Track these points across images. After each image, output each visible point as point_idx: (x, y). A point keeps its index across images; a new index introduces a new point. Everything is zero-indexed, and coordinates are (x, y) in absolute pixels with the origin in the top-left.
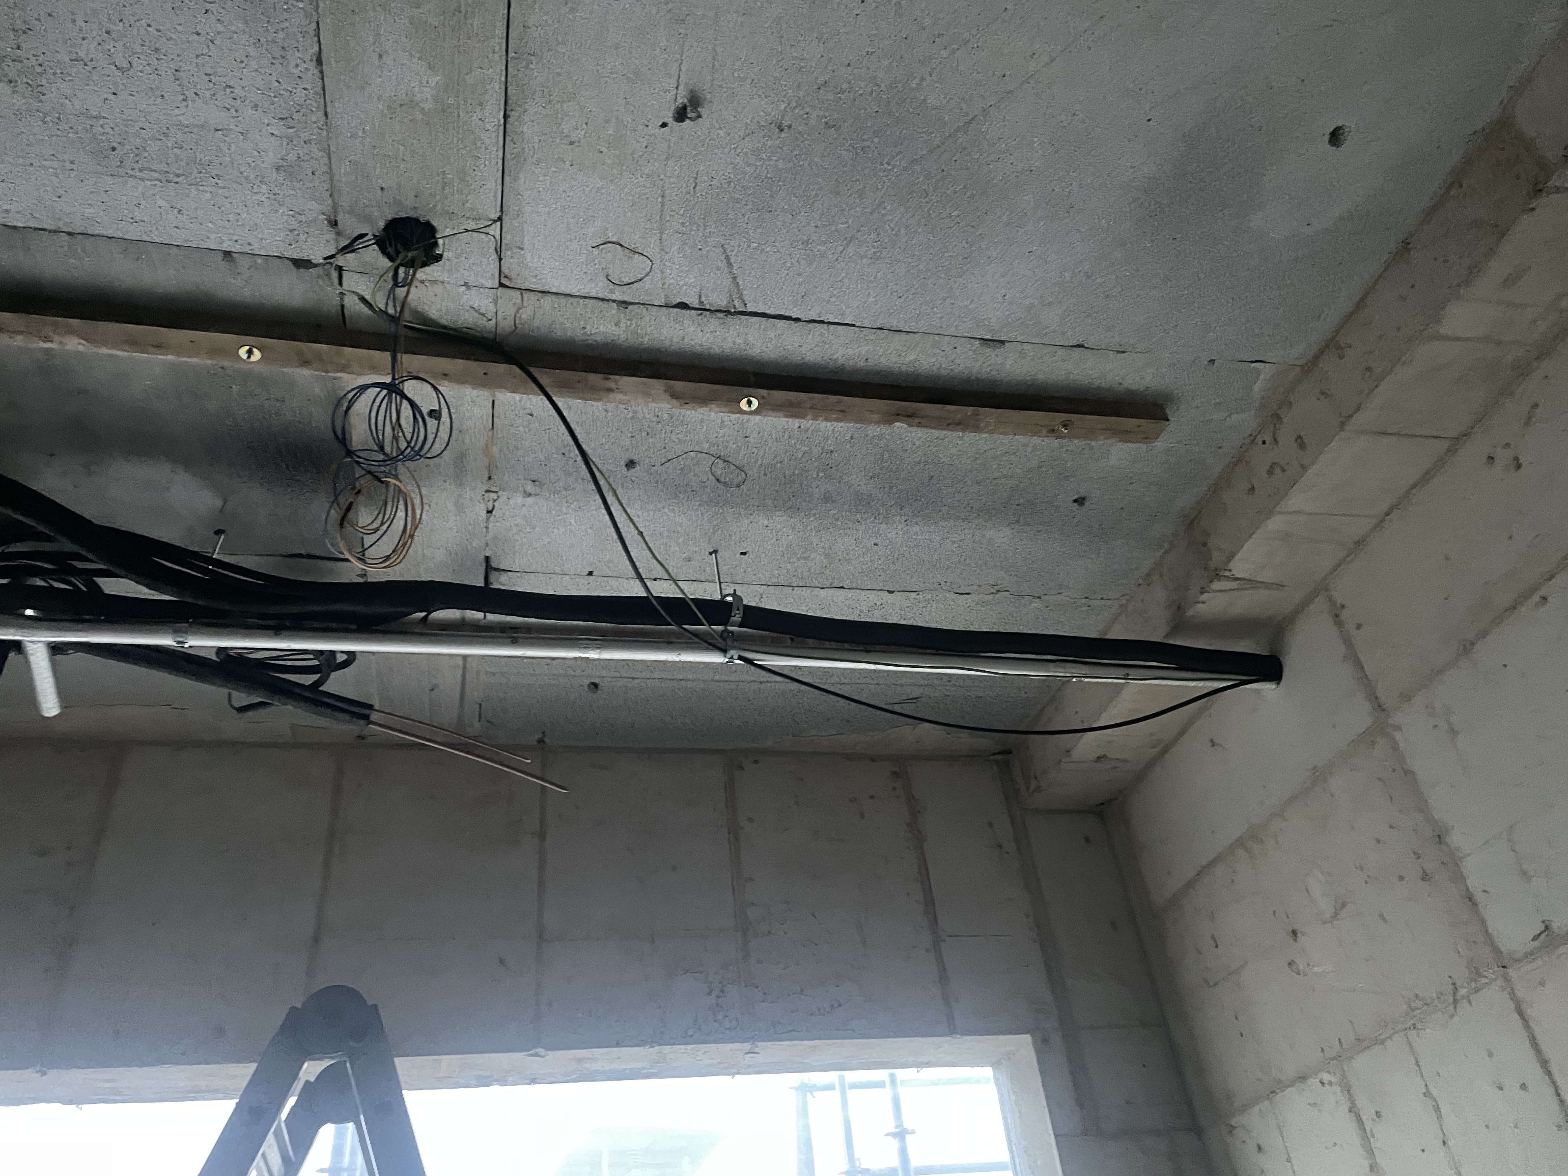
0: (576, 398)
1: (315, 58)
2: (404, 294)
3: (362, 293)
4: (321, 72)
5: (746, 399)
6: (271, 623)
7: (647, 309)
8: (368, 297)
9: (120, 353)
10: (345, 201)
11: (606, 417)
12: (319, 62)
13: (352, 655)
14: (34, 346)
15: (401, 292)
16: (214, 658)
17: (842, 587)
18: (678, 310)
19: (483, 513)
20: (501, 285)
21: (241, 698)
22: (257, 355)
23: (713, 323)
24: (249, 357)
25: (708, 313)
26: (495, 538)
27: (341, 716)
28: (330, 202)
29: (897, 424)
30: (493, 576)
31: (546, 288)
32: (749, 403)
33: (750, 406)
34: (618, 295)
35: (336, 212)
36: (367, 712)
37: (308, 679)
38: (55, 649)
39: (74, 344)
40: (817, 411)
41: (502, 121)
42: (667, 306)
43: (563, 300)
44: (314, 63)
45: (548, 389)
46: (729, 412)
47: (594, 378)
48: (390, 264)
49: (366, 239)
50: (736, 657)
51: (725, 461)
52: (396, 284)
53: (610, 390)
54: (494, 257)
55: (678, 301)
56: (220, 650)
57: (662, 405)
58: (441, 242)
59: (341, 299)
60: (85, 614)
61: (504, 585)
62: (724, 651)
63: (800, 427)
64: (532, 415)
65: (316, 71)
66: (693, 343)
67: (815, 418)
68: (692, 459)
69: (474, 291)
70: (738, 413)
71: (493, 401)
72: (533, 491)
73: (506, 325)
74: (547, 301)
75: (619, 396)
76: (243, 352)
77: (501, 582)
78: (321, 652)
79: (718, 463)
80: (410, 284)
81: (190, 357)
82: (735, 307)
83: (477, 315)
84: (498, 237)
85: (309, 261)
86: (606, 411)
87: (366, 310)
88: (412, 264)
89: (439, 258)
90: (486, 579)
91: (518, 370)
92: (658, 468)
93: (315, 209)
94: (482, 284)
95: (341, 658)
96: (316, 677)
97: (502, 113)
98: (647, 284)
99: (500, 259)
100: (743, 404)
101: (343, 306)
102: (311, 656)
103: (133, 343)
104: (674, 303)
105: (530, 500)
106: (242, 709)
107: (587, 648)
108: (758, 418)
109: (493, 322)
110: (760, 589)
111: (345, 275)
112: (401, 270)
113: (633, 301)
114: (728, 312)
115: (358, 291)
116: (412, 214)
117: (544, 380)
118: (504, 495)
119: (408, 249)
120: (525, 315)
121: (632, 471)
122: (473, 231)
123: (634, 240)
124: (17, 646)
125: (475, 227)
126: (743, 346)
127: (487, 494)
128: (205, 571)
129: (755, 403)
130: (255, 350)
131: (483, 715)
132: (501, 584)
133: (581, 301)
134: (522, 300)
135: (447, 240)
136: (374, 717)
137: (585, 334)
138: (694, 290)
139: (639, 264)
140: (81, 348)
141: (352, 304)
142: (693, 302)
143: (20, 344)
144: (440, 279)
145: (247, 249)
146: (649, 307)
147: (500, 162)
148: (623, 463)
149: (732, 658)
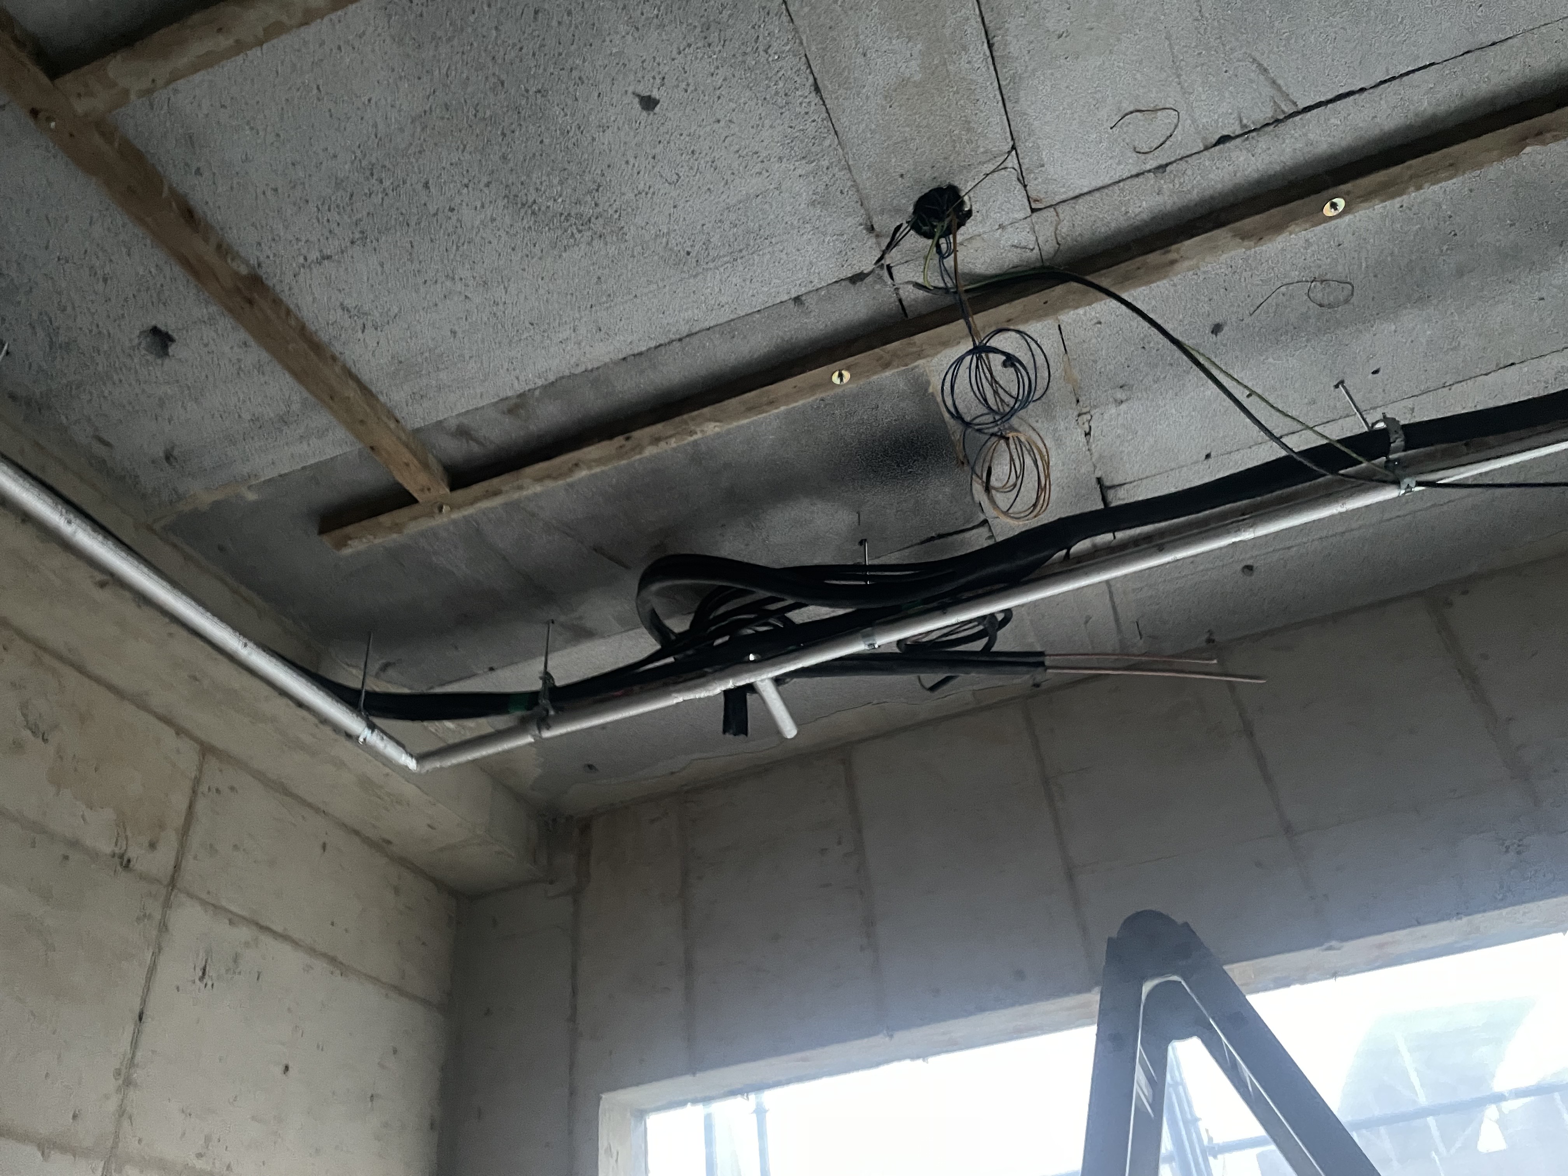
0: (1140, 286)
1: (813, 88)
2: (952, 263)
3: (915, 279)
4: (822, 98)
5: (1328, 204)
6: (935, 604)
7: (1187, 162)
8: (920, 281)
9: (745, 421)
10: (874, 203)
11: (1176, 291)
12: (817, 89)
13: (1008, 612)
14: (686, 442)
15: (949, 262)
16: (897, 650)
17: (1513, 364)
18: (1222, 146)
19: (1082, 438)
20: (1033, 210)
21: (931, 678)
22: (847, 375)
23: (1263, 142)
24: (842, 380)
25: (1254, 134)
26: (1101, 457)
27: (1020, 669)
28: (862, 211)
29: (1528, 149)
30: (1111, 494)
31: (1077, 192)
32: (1334, 206)
33: (1336, 209)
34: (1152, 164)
35: (870, 218)
36: (1040, 659)
37: (978, 646)
38: (778, 681)
39: (712, 429)
40: (1418, 180)
41: (988, 53)
42: (1207, 148)
43: (1097, 195)
44: (814, 94)
45: (1112, 290)
46: (1313, 226)
47: (1154, 258)
48: (930, 242)
49: (901, 230)
50: (1413, 484)
51: (1322, 281)
52: (942, 256)
53: (1173, 262)
54: (1019, 186)
55: (1217, 137)
56: (899, 642)
57: (1233, 253)
58: (966, 198)
59: (897, 294)
60: (789, 646)
61: (1124, 499)
62: (1397, 483)
63: (1402, 206)
64: (1100, 323)
65: (818, 100)
66: (1246, 173)
67: (1419, 188)
68: (1283, 295)
69: (1010, 229)
70: (1324, 222)
71: (1059, 326)
72: (1124, 397)
73: (1049, 248)
74: (1081, 205)
75: (1186, 264)
76: (835, 379)
77: (1121, 498)
78: (984, 617)
79: (1315, 286)
80: (955, 251)
81: (797, 401)
82: (1283, 112)
83: (1019, 250)
84: (1017, 167)
85: (862, 273)
86: (1175, 285)
87: (921, 293)
88: (950, 231)
89: (969, 213)
90: (1104, 499)
91: (1075, 285)
92: (1247, 320)
93: (853, 223)
94: (1016, 218)
95: (1000, 617)
96: (985, 640)
97: (986, 45)
98: (1178, 135)
99: (1025, 186)
100: (1328, 211)
101: (900, 301)
102: (976, 623)
103: (752, 409)
104: (1214, 142)
105: (1124, 407)
106: (933, 689)
107: (1238, 530)
108: (1347, 218)
109: (1036, 251)
110: (1409, 403)
111: (894, 271)
112: (942, 240)
113: (1169, 161)
114: (1277, 121)
115: (910, 279)
116: (934, 185)
117: (1105, 283)
118: (1096, 412)
119: (941, 220)
120: (1064, 229)
121: (1220, 335)
122: (994, 171)
123: (1152, 98)
124: (751, 688)
125: (993, 167)
126: (1306, 150)
127: (1080, 418)
128: (865, 578)
129: (1341, 203)
130: (844, 372)
131: (1143, 632)
132: (1119, 499)
133: (1116, 187)
134: (1058, 215)
135: (971, 194)
136: (1048, 661)
137: (1130, 218)
138: (1233, 116)
139: (1164, 120)
140: (717, 430)
141: (910, 294)
142: (1235, 129)
143: (674, 445)
144: (976, 233)
145: (810, 287)
146: (1188, 159)
147: (998, 92)
148: (1208, 330)
149: (1408, 486)
